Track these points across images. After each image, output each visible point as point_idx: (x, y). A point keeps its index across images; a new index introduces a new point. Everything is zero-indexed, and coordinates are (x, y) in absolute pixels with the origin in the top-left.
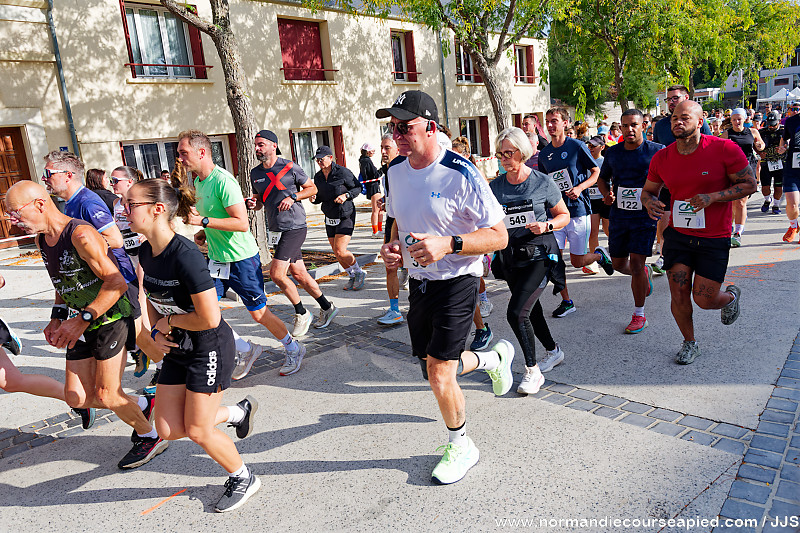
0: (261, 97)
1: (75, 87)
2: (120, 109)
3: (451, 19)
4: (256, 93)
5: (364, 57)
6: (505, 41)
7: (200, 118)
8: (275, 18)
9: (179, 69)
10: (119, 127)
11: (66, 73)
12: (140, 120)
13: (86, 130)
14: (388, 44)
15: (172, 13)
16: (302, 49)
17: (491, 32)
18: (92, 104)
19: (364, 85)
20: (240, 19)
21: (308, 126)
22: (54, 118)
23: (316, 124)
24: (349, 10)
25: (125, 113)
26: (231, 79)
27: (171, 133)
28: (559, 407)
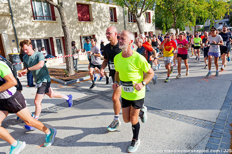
0: (72, 26)
1: (17, 23)
2: (30, 29)
3: (127, 4)
4: (70, 25)
5: (102, 15)
6: (143, 11)
7: (54, 32)
8: (76, 3)
9: (47, 18)
10: (30, 34)
11: (14, 18)
12: (36, 32)
13: (20, 35)
14: (109, 11)
15: (46, 1)
16: (84, 12)
17: (139, 8)
18: (22, 27)
19: (102, 23)
20: (66, 3)
22: (10, 31)
23: (88, 34)
24: (98, 1)
25: (32, 30)
26: (63, 21)
27: (45, 36)
28: (159, 116)
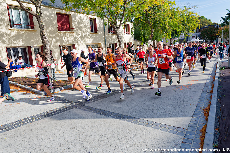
0: (51, 35)
2: (6, 37)
3: (107, 16)
4: (49, 34)
5: (82, 25)
6: (122, 23)
7: (32, 41)
8: (55, 13)
9: (25, 26)
10: (6, 43)
12: (12, 41)
14: (89, 22)
15: (24, 9)
16: (64, 22)
17: (118, 20)
19: (82, 33)
20: (45, 13)
21: (65, 44)
23: (68, 43)
24: (78, 12)
25: (8, 38)
26: (42, 30)
27: (23, 45)
28: (136, 124)
